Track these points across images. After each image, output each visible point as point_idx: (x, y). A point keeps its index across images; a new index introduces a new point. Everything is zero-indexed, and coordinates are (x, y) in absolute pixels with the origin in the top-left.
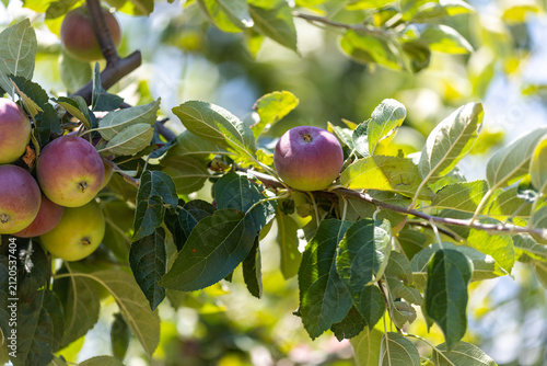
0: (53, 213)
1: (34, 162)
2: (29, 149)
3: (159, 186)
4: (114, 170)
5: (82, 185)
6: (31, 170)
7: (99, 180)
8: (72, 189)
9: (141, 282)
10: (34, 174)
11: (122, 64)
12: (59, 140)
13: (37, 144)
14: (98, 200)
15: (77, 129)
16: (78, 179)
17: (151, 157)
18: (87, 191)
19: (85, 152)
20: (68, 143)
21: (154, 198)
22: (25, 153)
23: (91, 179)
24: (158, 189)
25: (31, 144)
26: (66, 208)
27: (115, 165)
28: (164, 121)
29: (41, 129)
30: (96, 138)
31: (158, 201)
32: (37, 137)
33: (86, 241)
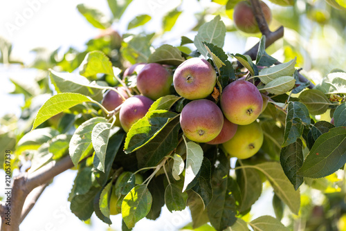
0: (231, 128)
1: (219, 97)
2: (215, 89)
3: (298, 111)
4: (269, 101)
5: (249, 111)
6: (217, 102)
7: (260, 108)
8: (243, 114)
9: (287, 173)
10: (219, 104)
11: (272, 35)
12: (234, 83)
13: (220, 86)
14: (258, 121)
15: (246, 76)
16: (247, 107)
17: (293, 92)
18: (252, 114)
19: (250, 90)
20: (240, 85)
21: (295, 119)
22: (213, 92)
23: (255, 107)
24: (297, 113)
25: (216, 86)
26: (239, 125)
27: (269, 98)
28: (299, 70)
29: (223, 76)
30: (257, 81)
31: (299, 122)
32: (220, 81)
33: (252, 146)
